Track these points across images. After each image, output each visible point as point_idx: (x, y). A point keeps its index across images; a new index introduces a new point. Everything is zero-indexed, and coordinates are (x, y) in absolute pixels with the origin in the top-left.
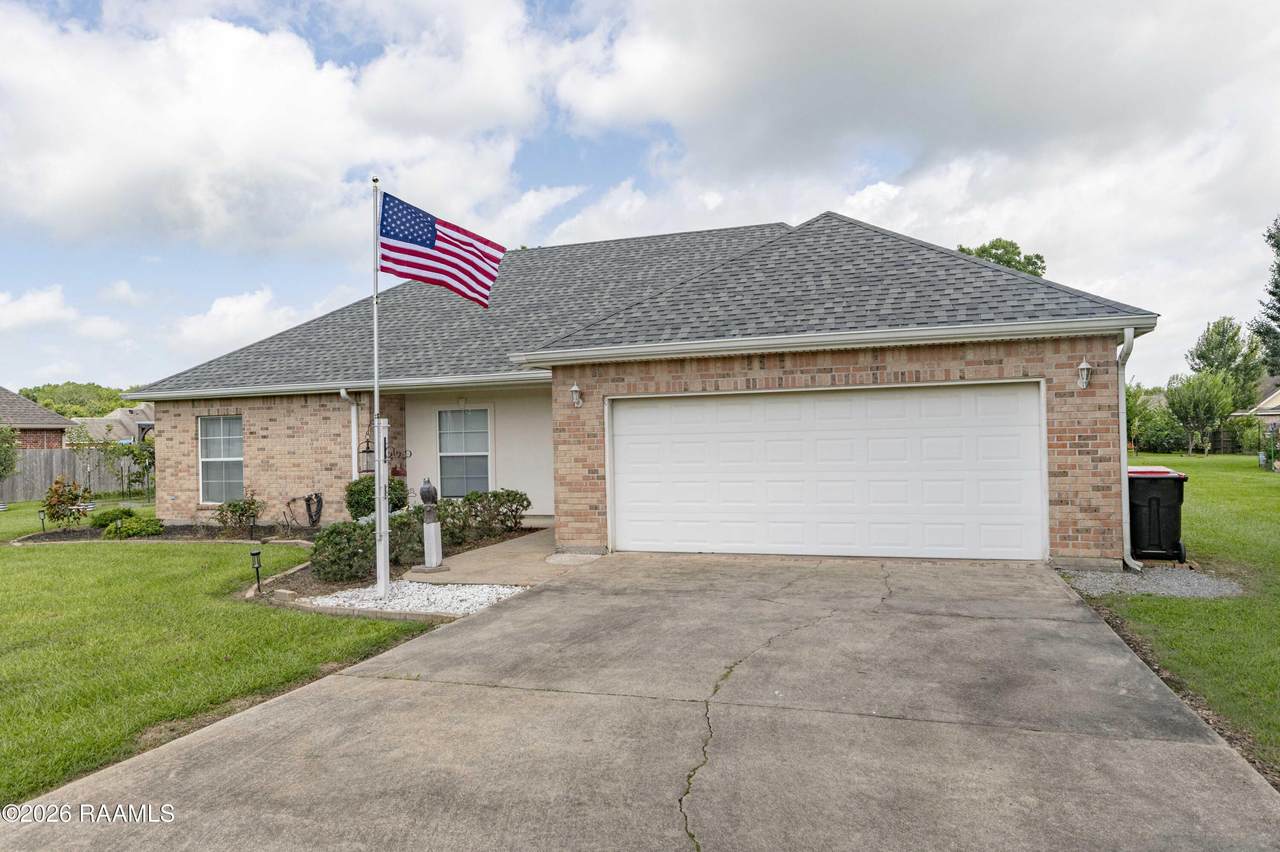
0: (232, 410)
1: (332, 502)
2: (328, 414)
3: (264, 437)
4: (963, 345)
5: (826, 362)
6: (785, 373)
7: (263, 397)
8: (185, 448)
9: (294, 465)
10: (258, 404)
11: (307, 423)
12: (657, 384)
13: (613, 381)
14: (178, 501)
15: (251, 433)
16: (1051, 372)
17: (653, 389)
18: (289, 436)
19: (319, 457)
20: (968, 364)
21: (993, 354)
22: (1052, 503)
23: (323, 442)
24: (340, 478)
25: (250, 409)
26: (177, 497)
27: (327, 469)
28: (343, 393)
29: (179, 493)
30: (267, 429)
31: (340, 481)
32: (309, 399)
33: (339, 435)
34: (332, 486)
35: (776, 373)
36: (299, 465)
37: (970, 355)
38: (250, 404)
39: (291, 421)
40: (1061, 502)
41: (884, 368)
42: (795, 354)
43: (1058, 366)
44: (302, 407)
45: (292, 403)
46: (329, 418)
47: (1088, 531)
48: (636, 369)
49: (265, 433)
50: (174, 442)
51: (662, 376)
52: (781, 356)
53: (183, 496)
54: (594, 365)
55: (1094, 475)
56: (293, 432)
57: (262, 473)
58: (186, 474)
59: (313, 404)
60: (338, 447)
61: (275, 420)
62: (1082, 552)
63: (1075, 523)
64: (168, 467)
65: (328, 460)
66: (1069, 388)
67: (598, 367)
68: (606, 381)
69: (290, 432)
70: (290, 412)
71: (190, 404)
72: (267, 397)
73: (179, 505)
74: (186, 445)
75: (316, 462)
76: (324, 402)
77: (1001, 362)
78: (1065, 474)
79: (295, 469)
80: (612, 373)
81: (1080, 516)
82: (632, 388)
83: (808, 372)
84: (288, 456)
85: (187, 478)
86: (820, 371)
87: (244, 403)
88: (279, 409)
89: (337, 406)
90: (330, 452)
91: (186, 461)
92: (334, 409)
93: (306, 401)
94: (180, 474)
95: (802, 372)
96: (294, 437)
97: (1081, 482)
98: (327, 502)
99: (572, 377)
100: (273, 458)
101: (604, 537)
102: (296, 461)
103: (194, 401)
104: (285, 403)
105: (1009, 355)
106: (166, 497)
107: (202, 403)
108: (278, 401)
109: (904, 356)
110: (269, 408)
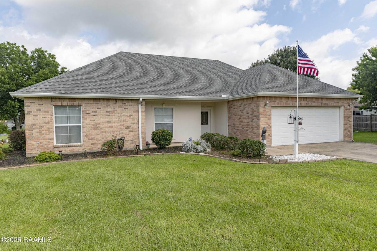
0: (76, 103)
1: (129, 141)
2: (127, 107)
3: (94, 115)
4: (334, 98)
5: (314, 100)
6: (307, 102)
7: (94, 99)
8: (46, 120)
9: (110, 127)
10: (92, 101)
11: (117, 110)
12: (283, 103)
13: (274, 101)
14: (41, 145)
15: (87, 114)
16: (345, 105)
17: (282, 104)
18: (107, 115)
19: (123, 123)
20: (335, 102)
21: (338, 101)
22: (344, 130)
23: (124, 118)
24: (132, 131)
25: (86, 103)
26: (41, 143)
27: (126, 128)
28: (141, 99)
29: (42, 141)
30: (96, 112)
31: (132, 132)
32: (118, 101)
33: (132, 115)
34: (128, 135)
35: (306, 102)
36: (112, 127)
37: (335, 101)
38: (87, 101)
39: (109, 109)
40: (346, 130)
41: (323, 102)
42: (309, 98)
43: (346, 104)
44: (114, 104)
45: (109, 102)
46: (127, 109)
47: (348, 135)
48: (279, 99)
49: (95, 114)
50: (38, 117)
51: (284, 101)
52: (307, 98)
53: (45, 142)
54: (269, 97)
55: (350, 124)
56: (109, 114)
57: (93, 130)
58: (47, 132)
59: (120, 103)
60: (131, 120)
61: (100, 109)
62: (348, 139)
63: (347, 134)
64: (34, 129)
65: (127, 125)
66: (347, 108)
67: (270, 97)
68: (272, 101)
69: (108, 114)
70: (108, 106)
71: (50, 100)
72: (96, 99)
73: (42, 146)
74: (47, 119)
75: (121, 125)
76: (125, 102)
77: (339, 102)
78: (346, 124)
79: (110, 128)
80: (274, 99)
81: (348, 132)
82: (278, 104)
83: (311, 102)
84: (107, 123)
85: (48, 133)
86: (313, 102)
87: (83, 100)
88: (102, 105)
89: (131, 104)
90: (128, 122)
91: (46, 126)
92: (129, 105)
93: (116, 102)
94: (43, 132)
95: (310, 102)
96: (110, 115)
97: (348, 126)
98: (126, 141)
99: (264, 100)
100: (99, 124)
101: (271, 143)
102: (111, 125)
103: (52, 99)
104: (105, 102)
105: (340, 101)
106: (33, 142)
107: (58, 100)
108: (101, 101)
109: (326, 100)
110: (97, 104)
